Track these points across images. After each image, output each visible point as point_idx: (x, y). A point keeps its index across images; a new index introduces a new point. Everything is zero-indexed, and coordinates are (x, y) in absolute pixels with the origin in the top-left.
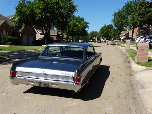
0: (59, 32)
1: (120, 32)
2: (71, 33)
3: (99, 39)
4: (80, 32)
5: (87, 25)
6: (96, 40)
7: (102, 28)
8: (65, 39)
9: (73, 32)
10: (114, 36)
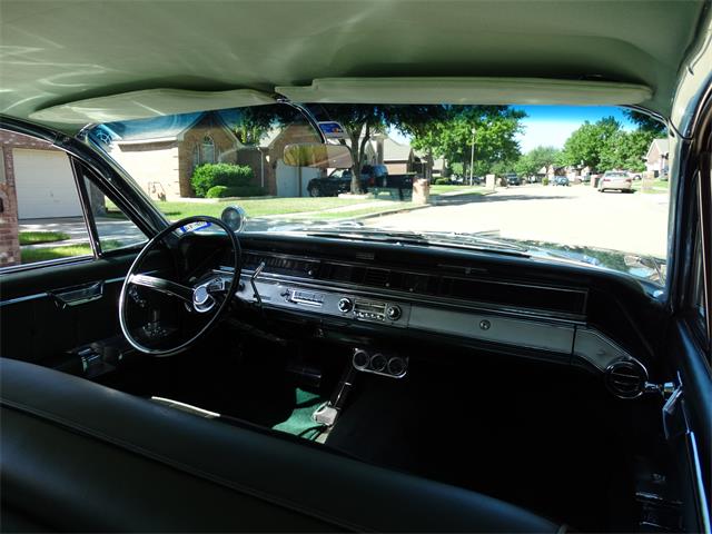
0: (418, 148)
1: (644, 143)
2: (459, 151)
3: (558, 172)
4: (490, 148)
5: (519, 121)
6: (551, 176)
7: (574, 134)
8: (439, 175)
9: (467, 149)
10: (620, 161)
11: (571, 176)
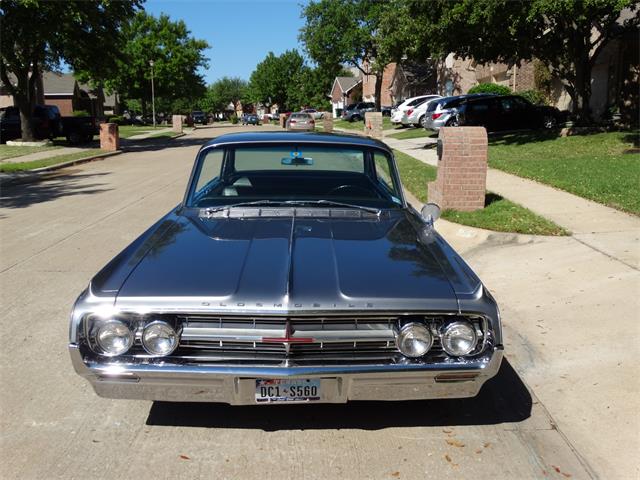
0: (84, 81)
1: (327, 81)
2: (136, 86)
3: (248, 109)
4: (172, 84)
5: (202, 53)
6: (240, 114)
7: (259, 67)
8: (111, 112)
9: (146, 84)
10: (306, 99)
11: (261, 114)
